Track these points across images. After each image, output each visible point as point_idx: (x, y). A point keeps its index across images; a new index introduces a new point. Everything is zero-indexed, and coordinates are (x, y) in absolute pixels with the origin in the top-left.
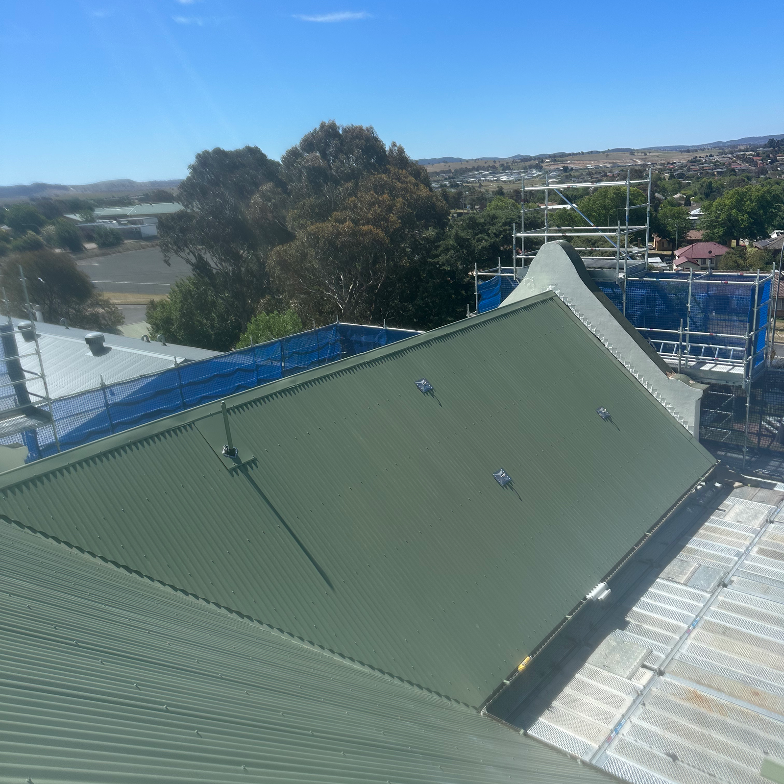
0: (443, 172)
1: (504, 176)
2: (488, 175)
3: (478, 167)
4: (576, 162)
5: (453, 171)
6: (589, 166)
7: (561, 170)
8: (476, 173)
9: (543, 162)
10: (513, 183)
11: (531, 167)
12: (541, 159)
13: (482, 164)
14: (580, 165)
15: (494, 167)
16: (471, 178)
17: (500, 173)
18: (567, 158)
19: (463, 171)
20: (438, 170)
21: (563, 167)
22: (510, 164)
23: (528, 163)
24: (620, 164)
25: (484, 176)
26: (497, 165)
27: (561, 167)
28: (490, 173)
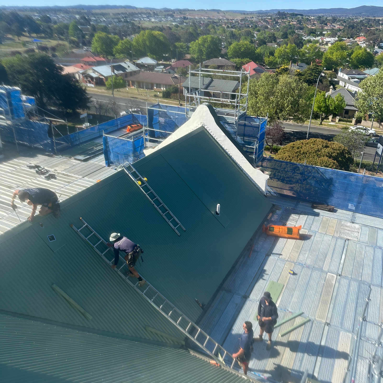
0: (123, 14)
1: (153, 19)
2: (145, 17)
3: (141, 12)
4: (191, 15)
5: (128, 13)
6: (197, 17)
7: (183, 18)
8: (140, 16)
9: (174, 13)
10: (157, 23)
11: (168, 15)
12: (174, 11)
13: (144, 11)
14: (193, 16)
15: (149, 13)
16: (136, 18)
17: (152, 17)
18: (187, 12)
19: (133, 15)
20: (120, 12)
21: (184, 17)
22: (158, 13)
23: (168, 13)
24: (211, 18)
25: (143, 18)
26: (151, 13)
27: (182, 16)
28: (147, 16)
